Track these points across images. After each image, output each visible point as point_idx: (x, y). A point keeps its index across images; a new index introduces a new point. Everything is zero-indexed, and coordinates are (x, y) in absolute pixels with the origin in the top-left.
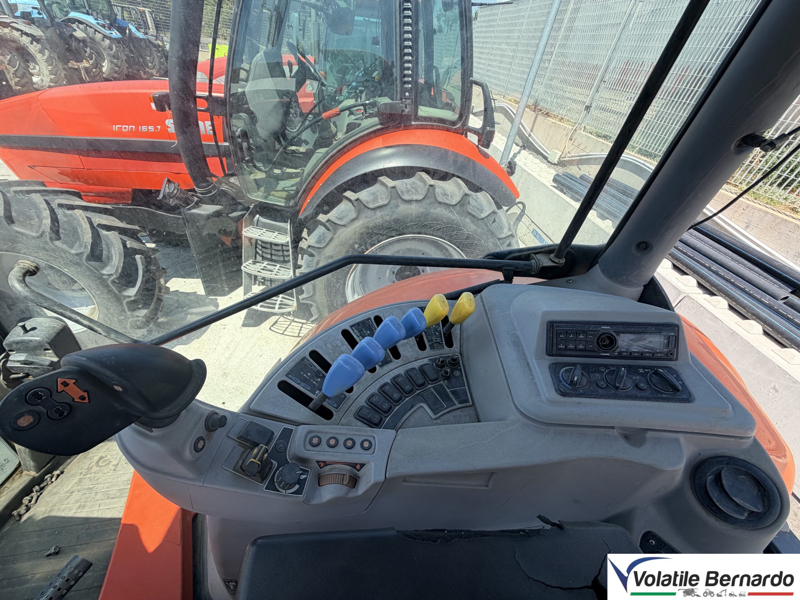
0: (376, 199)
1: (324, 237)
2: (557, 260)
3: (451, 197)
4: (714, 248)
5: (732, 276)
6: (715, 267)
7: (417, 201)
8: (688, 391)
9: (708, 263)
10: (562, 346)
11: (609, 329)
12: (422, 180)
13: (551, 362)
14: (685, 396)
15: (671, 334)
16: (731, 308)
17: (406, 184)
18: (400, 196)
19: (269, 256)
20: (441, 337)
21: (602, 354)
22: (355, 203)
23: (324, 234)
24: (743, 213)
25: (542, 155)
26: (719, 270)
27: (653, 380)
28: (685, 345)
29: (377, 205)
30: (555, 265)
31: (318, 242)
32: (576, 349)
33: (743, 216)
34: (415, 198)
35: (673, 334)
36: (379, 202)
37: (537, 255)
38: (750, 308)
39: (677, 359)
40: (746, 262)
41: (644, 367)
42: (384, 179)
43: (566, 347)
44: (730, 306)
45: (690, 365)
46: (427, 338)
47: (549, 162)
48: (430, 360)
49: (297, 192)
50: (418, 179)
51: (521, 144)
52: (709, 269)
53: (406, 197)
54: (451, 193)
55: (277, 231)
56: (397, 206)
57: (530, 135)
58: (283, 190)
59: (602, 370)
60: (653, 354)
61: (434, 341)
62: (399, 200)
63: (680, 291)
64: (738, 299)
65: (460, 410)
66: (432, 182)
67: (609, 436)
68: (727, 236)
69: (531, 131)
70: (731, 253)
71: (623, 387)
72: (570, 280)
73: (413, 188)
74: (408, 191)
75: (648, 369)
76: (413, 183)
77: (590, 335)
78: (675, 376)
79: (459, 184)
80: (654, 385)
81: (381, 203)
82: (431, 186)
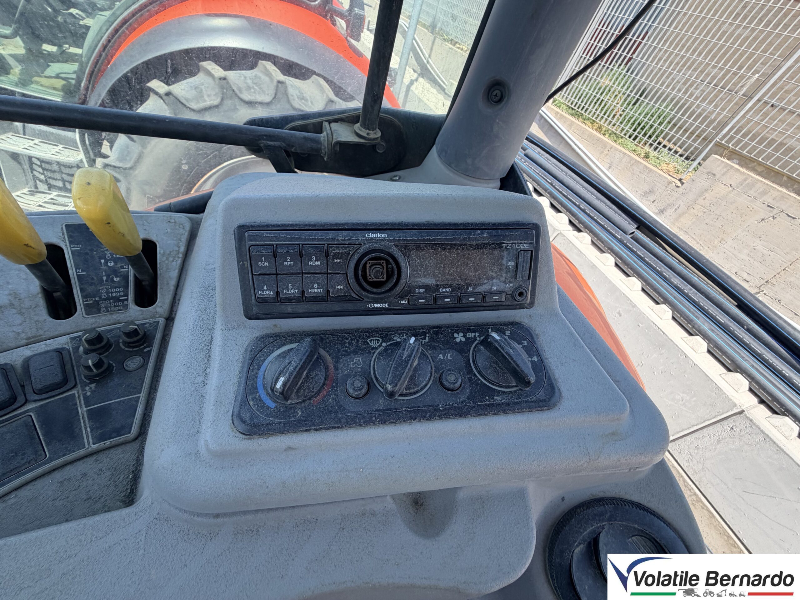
0: (200, 96)
1: (129, 152)
2: (364, 133)
3: (312, 103)
4: (583, 187)
5: (596, 214)
6: (583, 205)
7: (261, 103)
8: (549, 378)
9: (577, 201)
10: (268, 293)
11: (383, 240)
12: (268, 74)
13: (258, 334)
14: (541, 395)
15: (522, 247)
16: (593, 243)
17: (245, 77)
18: (236, 94)
19: (60, 184)
20: (126, 287)
21: (371, 306)
22: (165, 97)
23: (128, 147)
24: (607, 154)
25: (440, 86)
26: (586, 208)
27: (481, 361)
28: (550, 272)
29: (202, 105)
30: (362, 141)
31: (122, 158)
32: (302, 297)
33: (608, 157)
34: (259, 98)
35: (526, 246)
36: (205, 101)
37: (333, 125)
38: (607, 242)
39: (532, 304)
40: (607, 201)
41: (467, 328)
42: (209, 65)
43: (278, 293)
44: (592, 242)
45: (557, 314)
46: (81, 290)
47: (446, 94)
48: (73, 339)
49: (79, 81)
50: (262, 72)
51: (419, 71)
52: (578, 207)
53: (246, 96)
54: (310, 97)
55: (61, 144)
56: (235, 109)
57: (428, 62)
58: (57, 77)
59: (374, 344)
60: (484, 297)
61: (104, 296)
62: (237, 100)
63: (555, 229)
64: (599, 234)
65: (94, 457)
66: (282, 77)
67: (373, 514)
68: (594, 175)
69: (430, 56)
70: (596, 192)
71: (408, 388)
72: (396, 176)
73: (255, 84)
74: (249, 88)
75: (474, 331)
76: (256, 76)
77: (337, 256)
78: (525, 343)
79: (321, 87)
80: (480, 373)
81: (208, 103)
82: (279, 82)
